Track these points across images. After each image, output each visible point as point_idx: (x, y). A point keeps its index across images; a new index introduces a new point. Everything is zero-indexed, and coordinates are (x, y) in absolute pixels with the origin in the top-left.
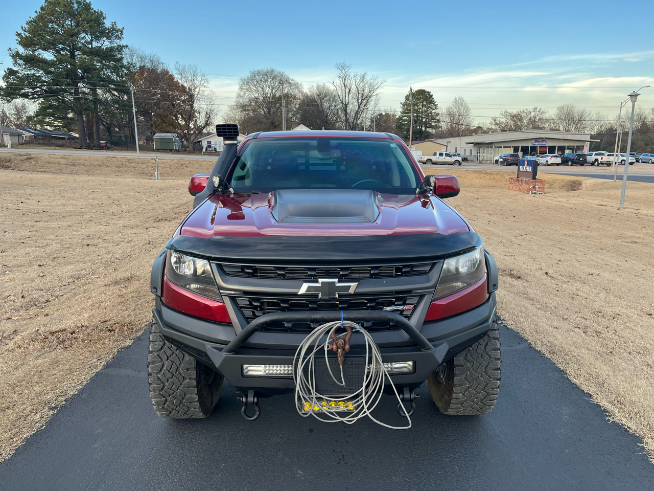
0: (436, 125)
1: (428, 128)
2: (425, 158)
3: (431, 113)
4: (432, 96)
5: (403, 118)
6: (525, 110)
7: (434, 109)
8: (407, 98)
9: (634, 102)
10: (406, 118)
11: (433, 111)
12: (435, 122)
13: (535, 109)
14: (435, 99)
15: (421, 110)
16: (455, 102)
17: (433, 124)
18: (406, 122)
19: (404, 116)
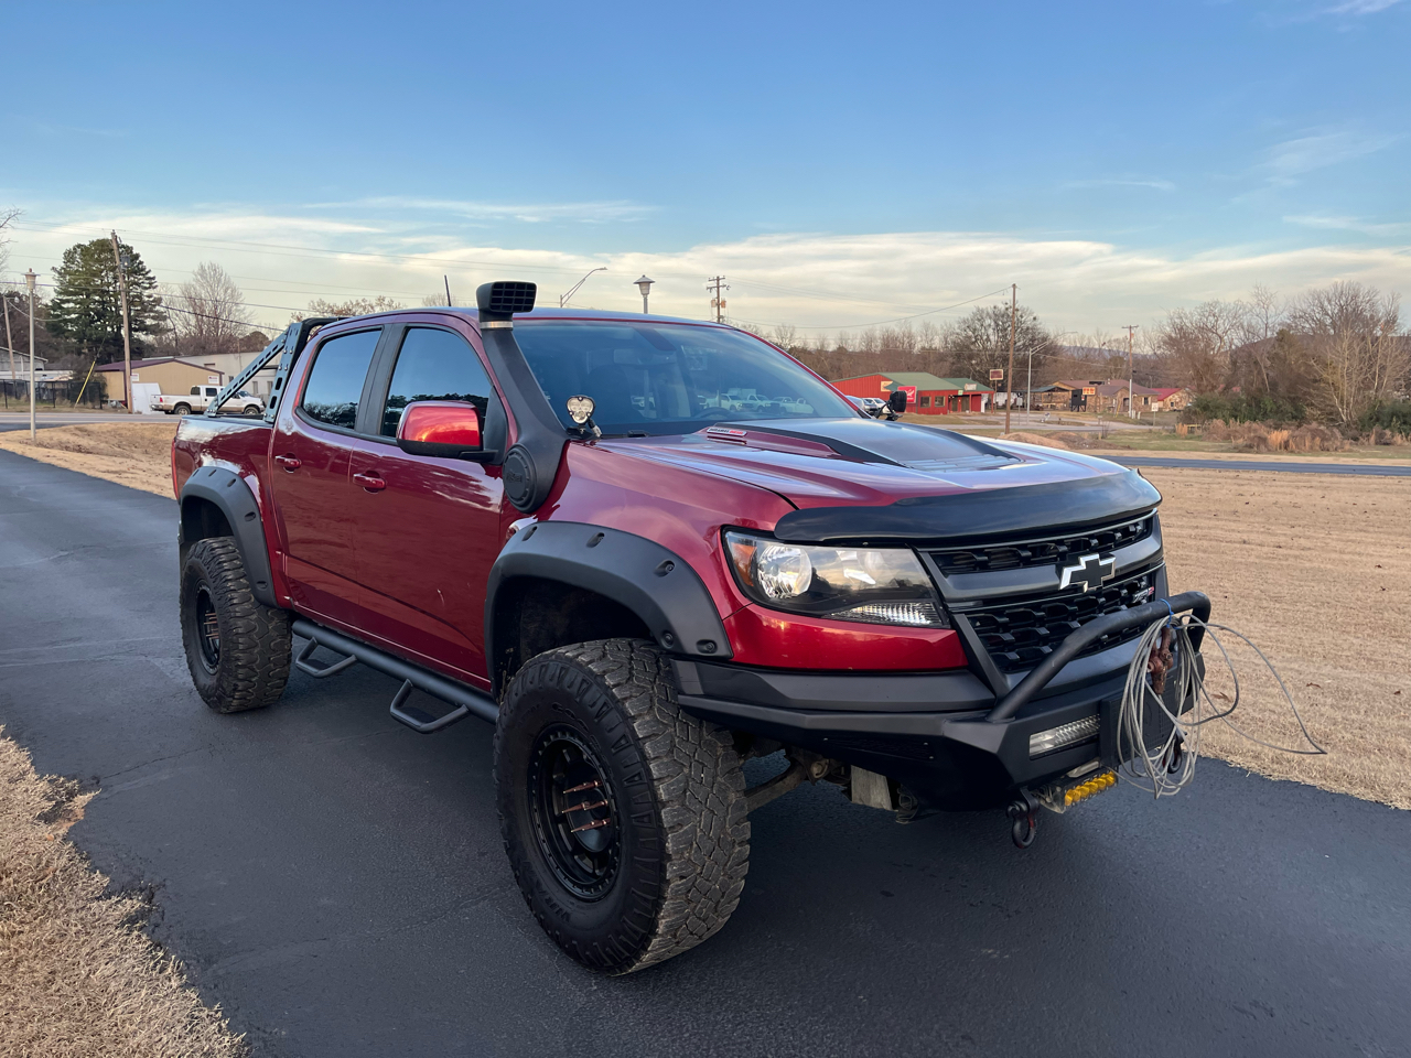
0: (158, 325)
1: (136, 330)
2: (172, 401)
3: (140, 296)
4: (137, 256)
5: (65, 306)
6: (360, 301)
7: (146, 288)
8: (69, 256)
9: (645, 295)
10: (71, 305)
11: (147, 292)
12: (153, 318)
13: (381, 300)
14: (147, 265)
15: (111, 288)
16: (201, 276)
17: (149, 322)
18: (73, 316)
19: (68, 301)
